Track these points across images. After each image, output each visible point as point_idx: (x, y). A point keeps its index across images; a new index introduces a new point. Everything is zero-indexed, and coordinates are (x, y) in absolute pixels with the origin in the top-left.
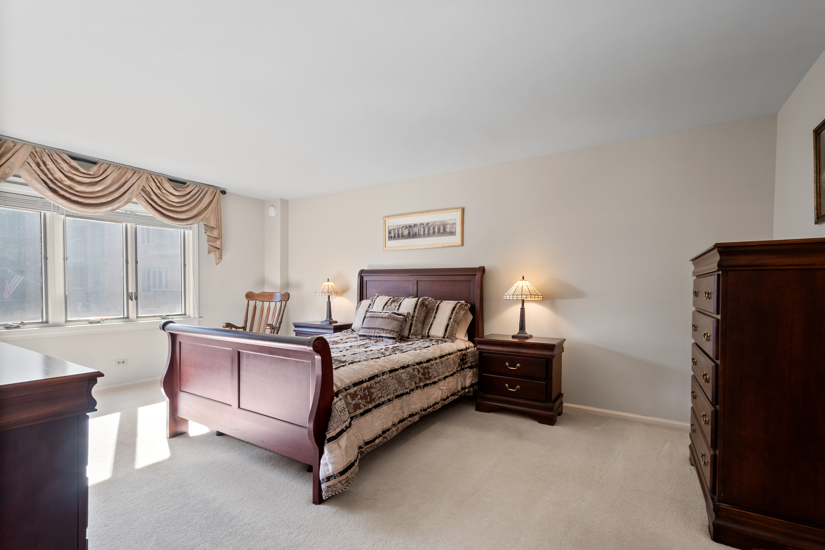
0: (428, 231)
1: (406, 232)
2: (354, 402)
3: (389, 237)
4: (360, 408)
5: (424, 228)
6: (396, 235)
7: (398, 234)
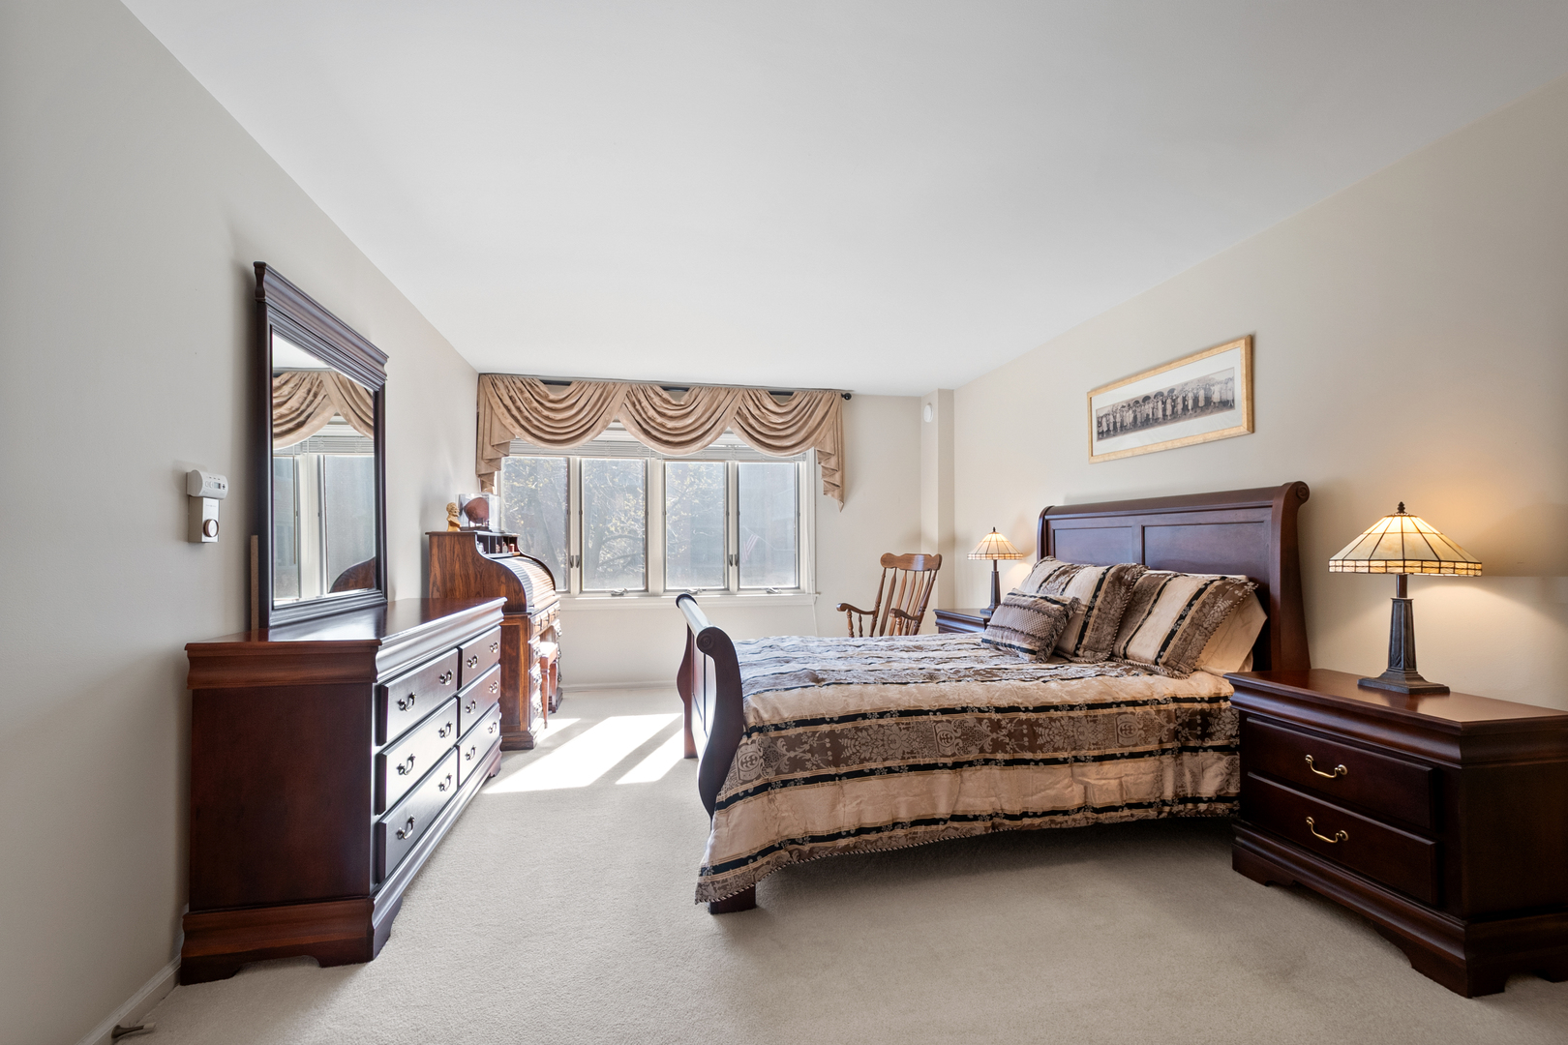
0: (1174, 407)
1: (1129, 417)
2: (792, 754)
3: (1099, 433)
4: (806, 769)
5: (1164, 403)
6: (1112, 428)
7: (1115, 423)
